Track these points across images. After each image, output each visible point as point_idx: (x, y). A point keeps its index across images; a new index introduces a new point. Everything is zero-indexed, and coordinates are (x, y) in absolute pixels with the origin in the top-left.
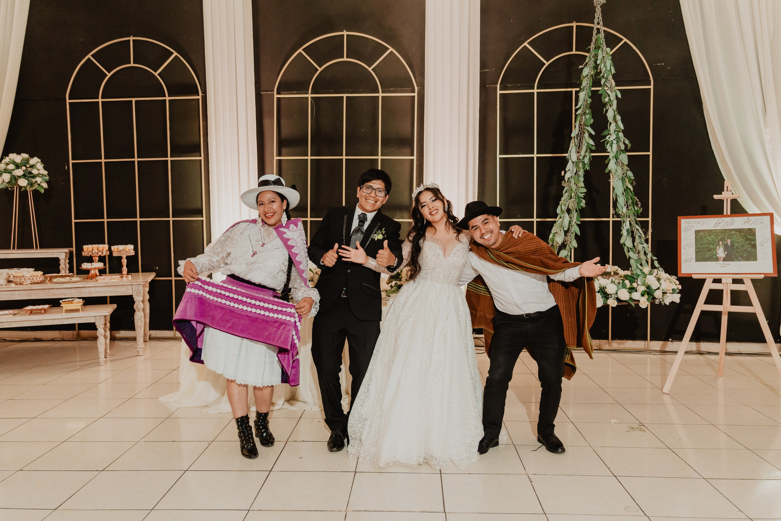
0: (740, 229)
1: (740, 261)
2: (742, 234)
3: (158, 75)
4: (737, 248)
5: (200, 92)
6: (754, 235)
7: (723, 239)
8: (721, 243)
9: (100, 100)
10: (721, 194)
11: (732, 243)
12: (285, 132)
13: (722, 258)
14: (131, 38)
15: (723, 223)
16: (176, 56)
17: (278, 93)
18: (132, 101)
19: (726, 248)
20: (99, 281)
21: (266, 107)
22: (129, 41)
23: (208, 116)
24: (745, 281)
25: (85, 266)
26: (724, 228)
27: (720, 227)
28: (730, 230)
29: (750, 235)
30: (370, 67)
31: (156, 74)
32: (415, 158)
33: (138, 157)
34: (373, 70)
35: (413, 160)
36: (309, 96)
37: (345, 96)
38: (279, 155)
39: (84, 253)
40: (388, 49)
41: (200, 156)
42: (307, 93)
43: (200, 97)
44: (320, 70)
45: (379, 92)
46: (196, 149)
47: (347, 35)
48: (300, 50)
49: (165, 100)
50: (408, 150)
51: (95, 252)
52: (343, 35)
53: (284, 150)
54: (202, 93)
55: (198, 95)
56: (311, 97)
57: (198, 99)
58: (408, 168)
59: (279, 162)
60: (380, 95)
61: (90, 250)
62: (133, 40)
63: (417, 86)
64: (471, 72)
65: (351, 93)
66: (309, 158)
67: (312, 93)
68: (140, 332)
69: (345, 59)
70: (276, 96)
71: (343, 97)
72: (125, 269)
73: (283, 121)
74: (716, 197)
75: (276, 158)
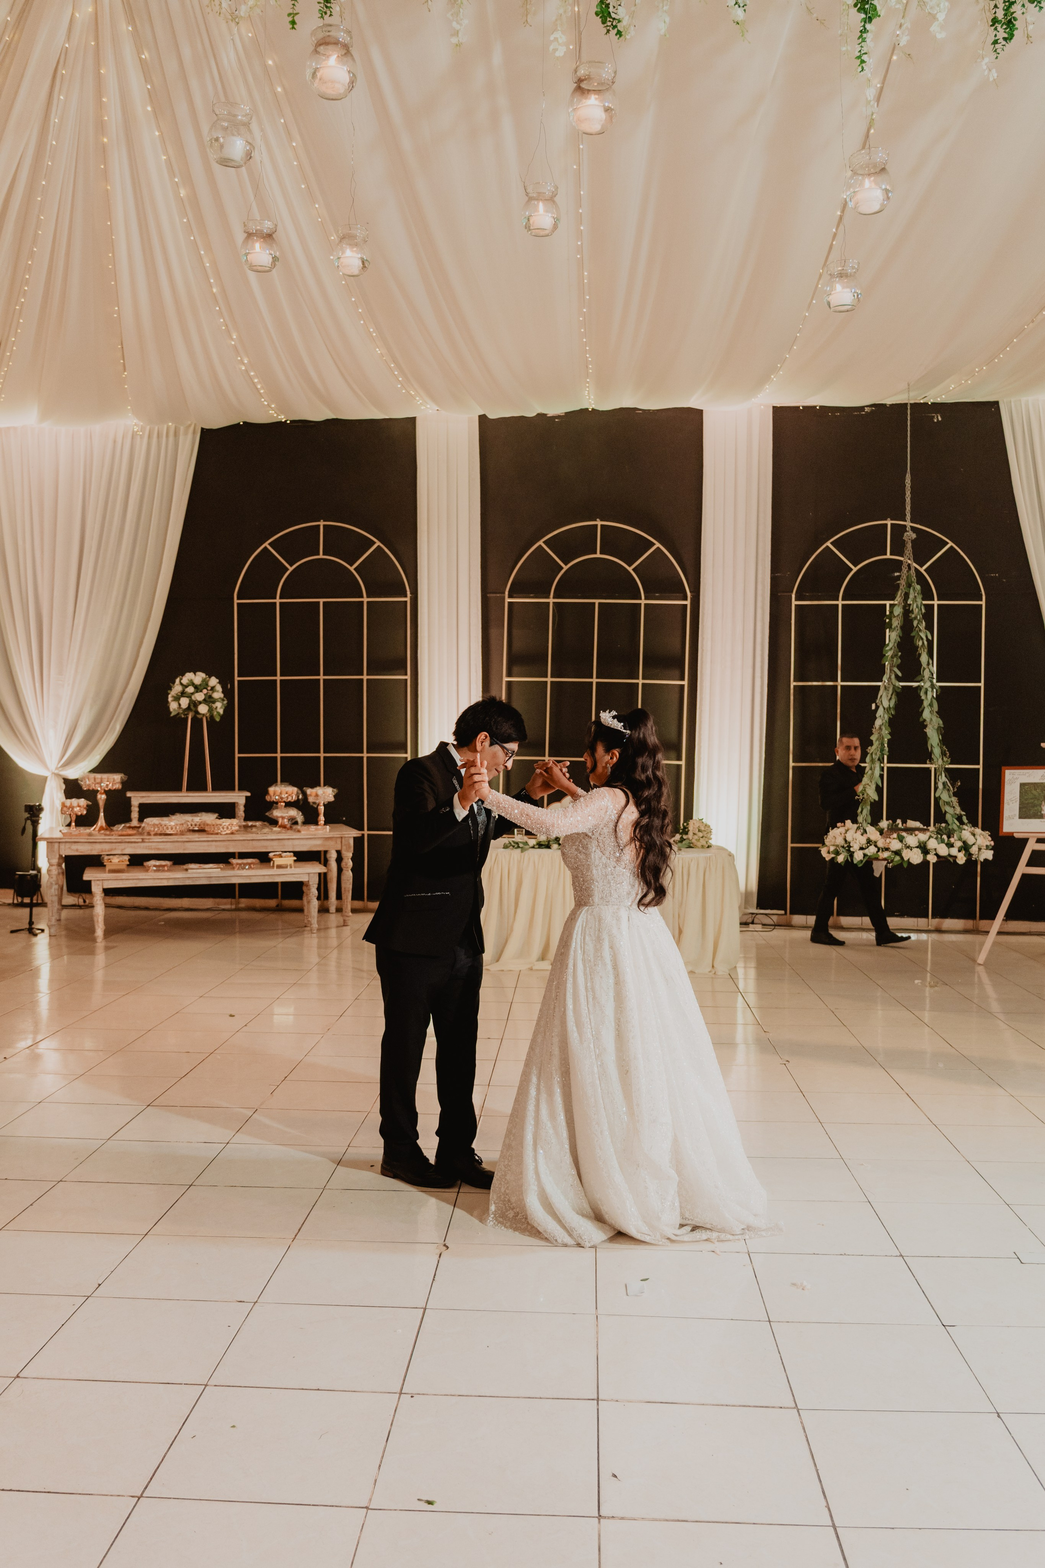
3: (355, 569)
5: (409, 593)
9: (277, 601)
14: (321, 523)
16: (379, 546)
17: (509, 597)
18: (319, 602)
20: (302, 832)
21: (494, 614)
22: (319, 526)
30: (630, 566)
31: (352, 569)
32: (685, 683)
33: (324, 675)
34: (633, 570)
35: (682, 686)
36: (551, 600)
37: (597, 601)
38: (509, 674)
39: (269, 797)
40: (654, 544)
41: (406, 674)
42: (548, 597)
43: (408, 599)
44: (565, 568)
45: (641, 599)
46: (399, 665)
47: (602, 526)
48: (541, 543)
49: (362, 602)
50: (677, 673)
51: (284, 796)
52: (596, 525)
53: (515, 669)
54: (411, 594)
55: (406, 596)
56: (554, 603)
57: (406, 602)
58: (676, 696)
59: (509, 684)
60: (643, 602)
61: (278, 793)
62: (324, 526)
63: (690, 592)
64: (760, 576)
65: (606, 599)
66: (549, 679)
67: (554, 598)
68: (348, 894)
69: (598, 555)
70: (508, 600)
71: (594, 603)
72: (322, 818)
73: (515, 632)
74: (1043, 745)
75: (505, 679)
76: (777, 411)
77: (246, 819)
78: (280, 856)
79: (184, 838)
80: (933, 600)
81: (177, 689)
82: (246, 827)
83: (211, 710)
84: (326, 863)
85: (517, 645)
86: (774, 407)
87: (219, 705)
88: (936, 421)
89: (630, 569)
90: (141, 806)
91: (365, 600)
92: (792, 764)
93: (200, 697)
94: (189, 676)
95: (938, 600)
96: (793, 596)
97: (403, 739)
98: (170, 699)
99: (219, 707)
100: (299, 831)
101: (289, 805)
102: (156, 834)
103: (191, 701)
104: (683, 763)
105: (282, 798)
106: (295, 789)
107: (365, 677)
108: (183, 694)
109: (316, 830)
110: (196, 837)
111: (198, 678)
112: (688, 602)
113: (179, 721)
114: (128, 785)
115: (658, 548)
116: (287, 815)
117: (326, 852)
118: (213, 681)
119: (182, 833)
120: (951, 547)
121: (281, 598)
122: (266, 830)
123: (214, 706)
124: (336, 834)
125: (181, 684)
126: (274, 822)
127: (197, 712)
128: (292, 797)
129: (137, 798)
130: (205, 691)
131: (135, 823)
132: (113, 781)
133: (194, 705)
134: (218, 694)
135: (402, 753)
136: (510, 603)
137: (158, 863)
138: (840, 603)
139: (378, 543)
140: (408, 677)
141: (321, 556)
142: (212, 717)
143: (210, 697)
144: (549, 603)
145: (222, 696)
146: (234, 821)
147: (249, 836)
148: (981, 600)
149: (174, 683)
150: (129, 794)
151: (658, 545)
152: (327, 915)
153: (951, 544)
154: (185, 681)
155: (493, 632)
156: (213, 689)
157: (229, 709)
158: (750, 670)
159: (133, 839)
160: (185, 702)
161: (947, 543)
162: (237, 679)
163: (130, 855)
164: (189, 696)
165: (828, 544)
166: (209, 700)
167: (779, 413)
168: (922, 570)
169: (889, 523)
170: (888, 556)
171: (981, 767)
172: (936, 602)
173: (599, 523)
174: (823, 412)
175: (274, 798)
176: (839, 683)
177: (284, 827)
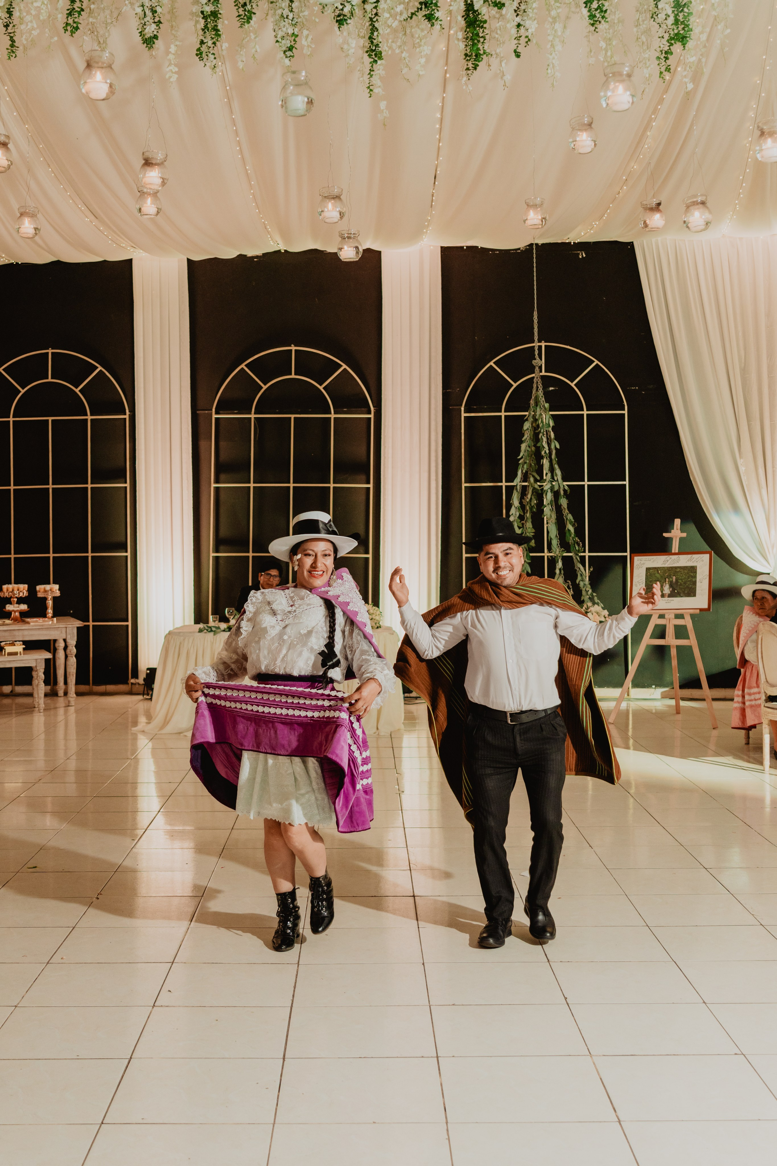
0: (685, 567)
1: (682, 597)
2: (685, 571)
3: (80, 391)
4: (681, 585)
5: (127, 411)
6: (696, 572)
7: (669, 576)
8: (667, 580)
9: (11, 419)
10: (671, 532)
11: (676, 580)
12: (223, 457)
13: (667, 595)
14: (50, 351)
15: (670, 560)
16: (101, 370)
17: (217, 413)
18: (48, 420)
19: (671, 585)
20: (31, 624)
21: (202, 429)
22: (48, 353)
23: (137, 437)
24: (685, 616)
25: (9, 607)
26: (669, 566)
27: (667, 565)
28: (676, 568)
29: (692, 572)
30: (321, 385)
31: (77, 390)
32: (371, 486)
33: (53, 484)
34: (324, 388)
35: (368, 489)
36: (253, 416)
37: (293, 416)
38: (217, 481)
39: (3, 594)
40: (341, 366)
41: (126, 483)
42: (250, 413)
43: (127, 417)
44: (265, 387)
45: (330, 413)
46: (120, 475)
47: (296, 350)
48: (243, 366)
49: (87, 420)
50: (363, 477)
51: (16, 593)
52: (291, 350)
53: (222, 477)
54: (129, 412)
55: (125, 414)
56: (255, 418)
57: (125, 419)
58: (363, 497)
59: (217, 489)
60: (333, 416)
61: (11, 590)
62: (52, 353)
63: (374, 407)
64: (433, 392)
65: (300, 414)
66: (252, 485)
67: (255, 413)
68: (72, 680)
69: (293, 376)
70: (215, 416)
71: (290, 418)
72: (50, 611)
73: (222, 444)
74: (665, 535)
75: (214, 485)
76: (444, 250)
78: (11, 645)
80: (583, 410)
84: (55, 651)
86: (442, 247)
88: (581, 257)
89: (321, 388)
91: (89, 417)
92: (464, 555)
95: (587, 410)
96: (463, 409)
97: (123, 539)
100: (28, 623)
101: (20, 601)
104: (370, 556)
105: (14, 594)
106: (26, 586)
107: (90, 486)
109: (44, 621)
112: (372, 416)
115: (345, 369)
116: (18, 609)
117: (55, 641)
120: (597, 364)
121: (14, 417)
124: (62, 625)
126: (8, 615)
128: (23, 593)
135: (123, 552)
136: (216, 419)
138: (503, 414)
139: (99, 366)
140: (128, 485)
141: (50, 380)
144: (250, 418)
148: (624, 410)
151: (344, 366)
152: (55, 698)
153: (596, 362)
155: (202, 444)
158: (425, 475)
161: (594, 362)
165: (492, 363)
167: (447, 253)
168: (573, 385)
169: (543, 344)
170: (543, 373)
171: (628, 554)
172: (585, 412)
173: (293, 348)
174: (484, 251)
175: (6, 595)
176: (504, 484)
177: (15, 620)
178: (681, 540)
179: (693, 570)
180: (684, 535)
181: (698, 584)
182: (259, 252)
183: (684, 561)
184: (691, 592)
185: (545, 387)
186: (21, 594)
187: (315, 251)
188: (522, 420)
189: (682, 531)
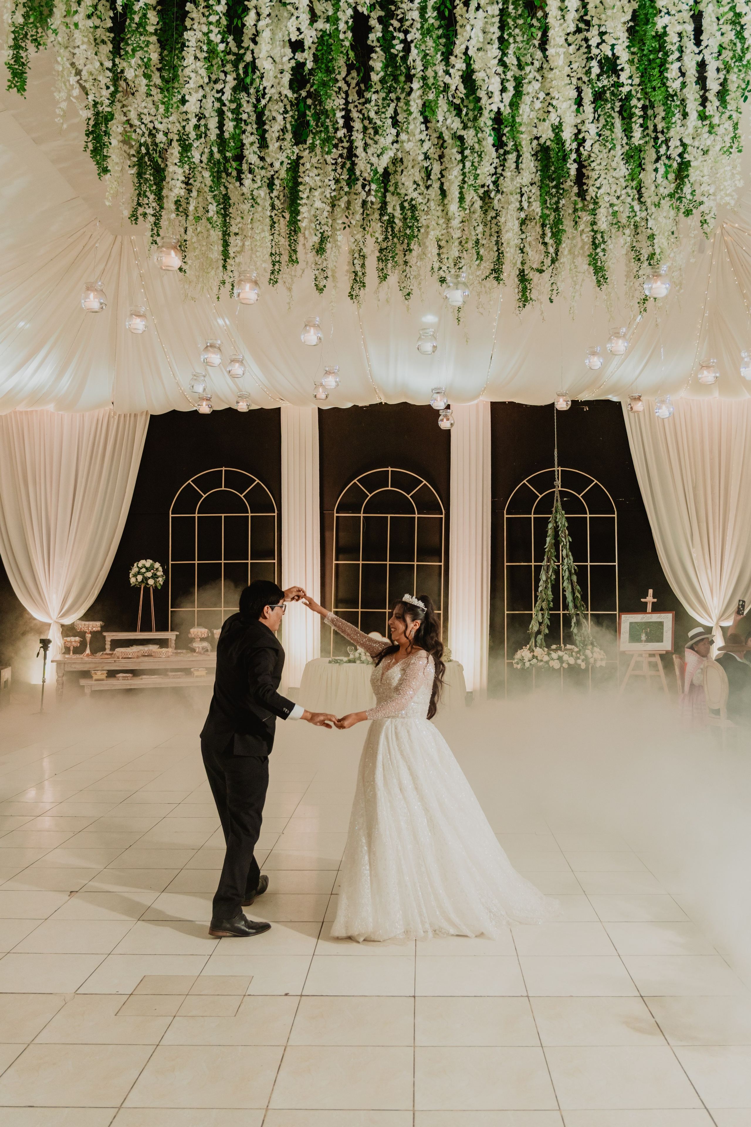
0: (655, 622)
1: (653, 642)
2: (655, 625)
3: (244, 497)
4: (652, 634)
5: (276, 510)
6: (663, 626)
7: (645, 628)
8: (644, 630)
9: (196, 515)
10: (645, 598)
11: (649, 631)
13: (643, 641)
14: (223, 469)
15: (645, 617)
17: (337, 513)
18: (221, 516)
19: (647, 634)
21: (327, 524)
23: (282, 529)
24: (655, 655)
26: (646, 621)
27: (643, 620)
28: (649, 623)
29: (660, 626)
31: (242, 496)
32: (442, 564)
33: (224, 560)
34: (411, 497)
35: (441, 566)
36: (362, 515)
37: (389, 516)
38: (337, 560)
39: (190, 635)
40: (422, 482)
41: (274, 560)
42: (360, 513)
43: (276, 514)
44: (370, 496)
45: (415, 514)
46: (271, 554)
47: (391, 471)
48: (355, 481)
49: (248, 516)
50: (437, 558)
51: (199, 634)
52: (388, 471)
53: (341, 556)
55: (274, 513)
56: (363, 517)
57: (274, 517)
58: (436, 572)
59: (337, 565)
60: (416, 516)
61: (196, 632)
62: (225, 470)
63: (444, 510)
64: (485, 501)
65: (394, 514)
66: (361, 562)
67: (363, 513)
69: (389, 488)
70: (335, 515)
71: (387, 517)
73: (341, 534)
74: (643, 600)
75: (334, 562)
76: (493, 404)
77: (176, 648)
78: (198, 670)
79: (140, 660)
80: (586, 514)
81: (135, 570)
82: (176, 653)
83: (155, 583)
85: (342, 542)
86: (491, 402)
87: (160, 579)
88: (586, 410)
89: (409, 496)
90: (112, 641)
91: (250, 515)
92: (506, 612)
93: (149, 574)
94: (142, 563)
95: (590, 514)
96: (505, 512)
98: (131, 576)
99: (161, 580)
100: (209, 655)
101: (202, 639)
102: (122, 658)
103: (144, 577)
105: (198, 636)
106: (207, 630)
107: (249, 561)
108: (139, 573)
110: (146, 659)
111: (148, 563)
112: (443, 516)
113: (136, 589)
114: (104, 628)
115: (425, 484)
116: (201, 646)
118: (157, 565)
119: (138, 657)
120: (596, 483)
121: (198, 514)
122: (189, 655)
123: (158, 580)
125: (138, 567)
126: (193, 650)
127: (147, 584)
128: (205, 635)
129: (110, 636)
130: (152, 571)
131: (108, 651)
132: (96, 625)
133: (145, 579)
134: (160, 573)
136: (337, 517)
137: (124, 675)
138: (532, 516)
139: (258, 481)
140: (276, 561)
141: (223, 489)
142: (156, 587)
143: (155, 574)
144: (360, 517)
145: (162, 573)
146: (170, 650)
147: (178, 658)
148: (614, 514)
149: (133, 566)
150: (105, 634)
151: (425, 482)
153: (596, 481)
154: (140, 565)
155: (327, 534)
156: (157, 569)
157: (166, 582)
158: (480, 557)
159: (109, 661)
160: (140, 578)
161: (593, 481)
162: (170, 562)
163: (108, 670)
164: (143, 574)
165: (525, 481)
166: (155, 577)
167: (495, 407)
168: (580, 497)
169: (560, 469)
170: (560, 489)
171: (617, 612)
172: (588, 516)
173: (390, 469)
174: (520, 405)
175: (193, 636)
176: (533, 564)
177: (199, 653)
178: (653, 603)
179: (661, 624)
180: (655, 600)
181: (665, 634)
182: (367, 404)
183: (655, 617)
184: (660, 639)
185: (562, 498)
186: (203, 636)
187: (405, 404)
188: (546, 521)
189: (654, 598)
